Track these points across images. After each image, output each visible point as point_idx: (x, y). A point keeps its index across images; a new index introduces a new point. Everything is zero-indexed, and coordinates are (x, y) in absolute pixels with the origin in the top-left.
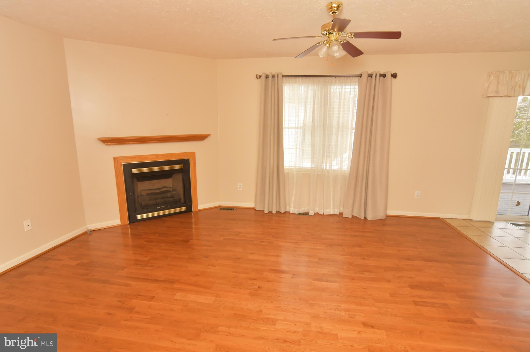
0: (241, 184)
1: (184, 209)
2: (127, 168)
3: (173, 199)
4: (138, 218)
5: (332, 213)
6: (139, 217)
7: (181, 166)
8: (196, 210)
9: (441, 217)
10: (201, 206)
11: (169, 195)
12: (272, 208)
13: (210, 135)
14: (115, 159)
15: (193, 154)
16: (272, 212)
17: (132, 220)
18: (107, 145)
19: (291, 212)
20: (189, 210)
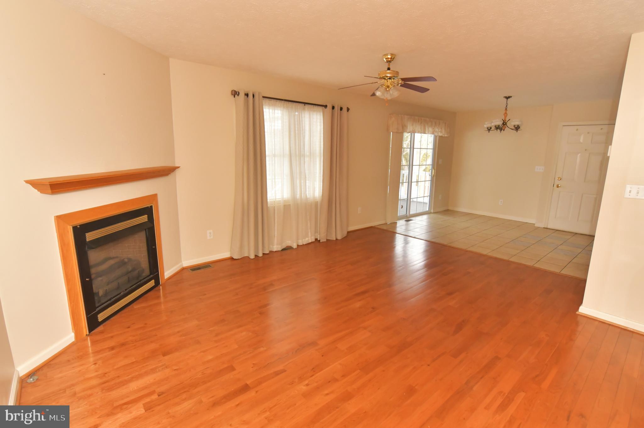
0: (211, 231)
1: (153, 283)
4: (100, 320)
5: (310, 241)
6: (101, 316)
7: (144, 218)
8: (164, 281)
9: (373, 225)
13: (179, 167)
19: (275, 250)
20: (157, 283)
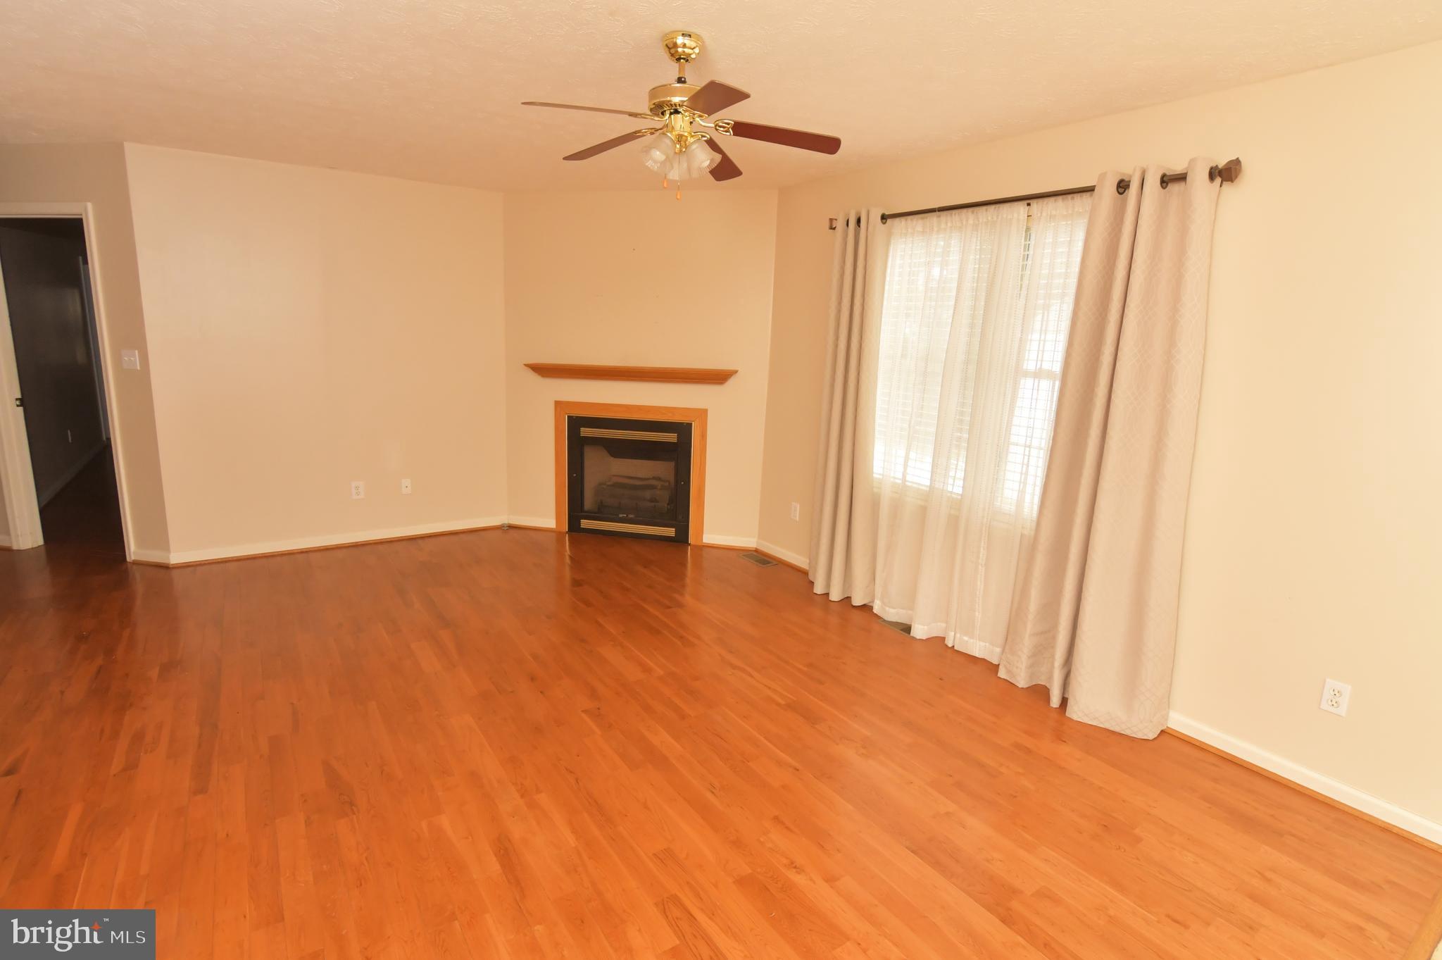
1: (670, 532)
2: (576, 423)
3: (653, 504)
4: (582, 526)
6: (585, 523)
7: (672, 437)
8: (699, 543)
10: (709, 538)
11: (648, 494)
12: (828, 585)
13: (736, 372)
14: (558, 404)
15: (703, 413)
16: (828, 596)
17: (574, 526)
18: (543, 376)
20: (682, 538)
